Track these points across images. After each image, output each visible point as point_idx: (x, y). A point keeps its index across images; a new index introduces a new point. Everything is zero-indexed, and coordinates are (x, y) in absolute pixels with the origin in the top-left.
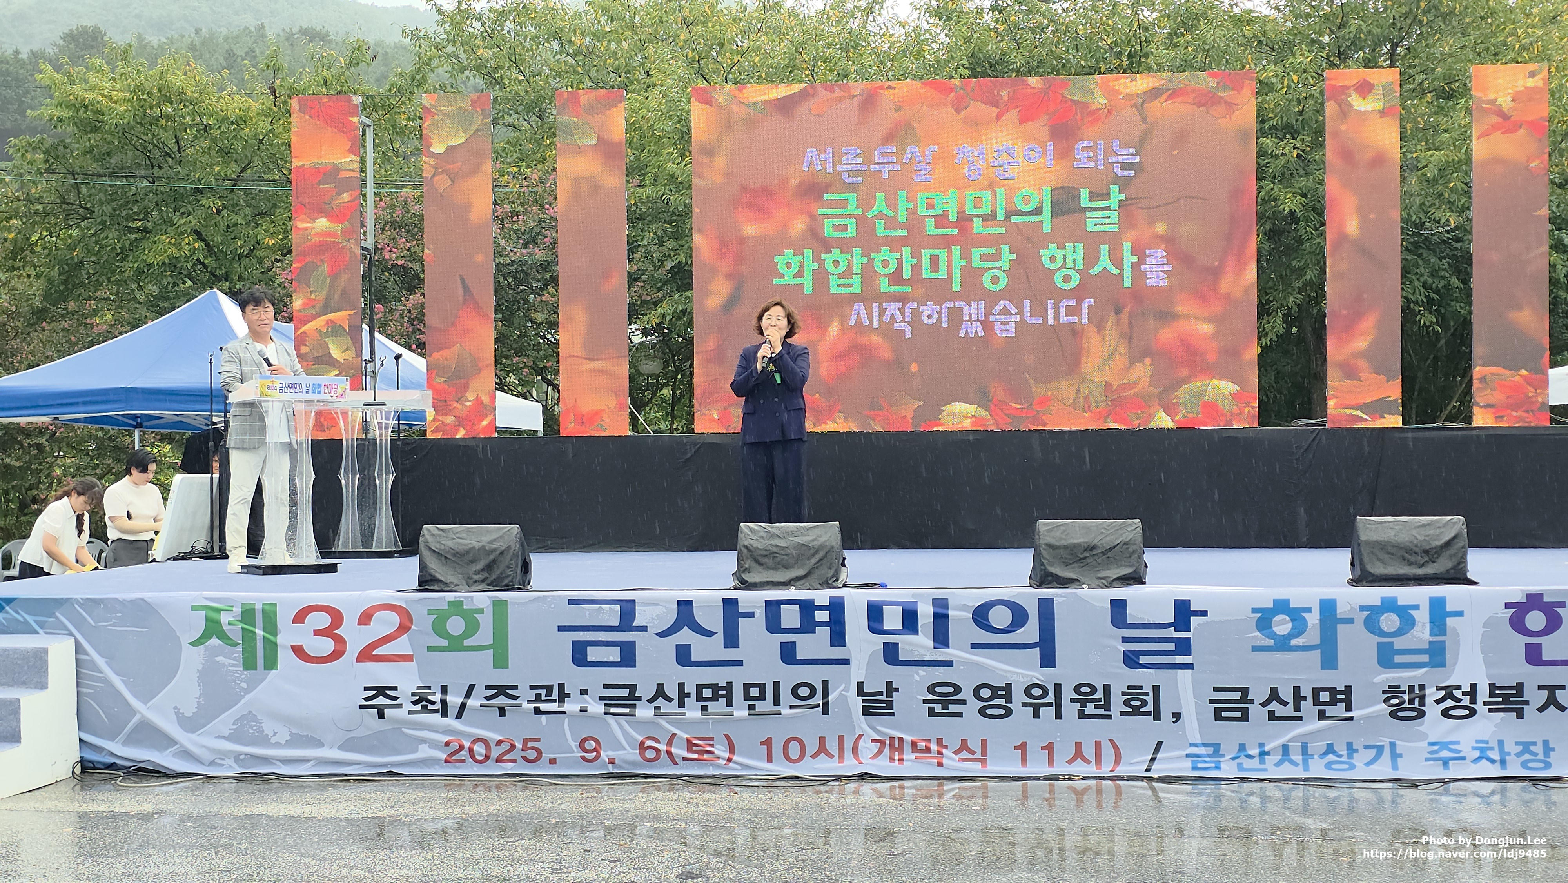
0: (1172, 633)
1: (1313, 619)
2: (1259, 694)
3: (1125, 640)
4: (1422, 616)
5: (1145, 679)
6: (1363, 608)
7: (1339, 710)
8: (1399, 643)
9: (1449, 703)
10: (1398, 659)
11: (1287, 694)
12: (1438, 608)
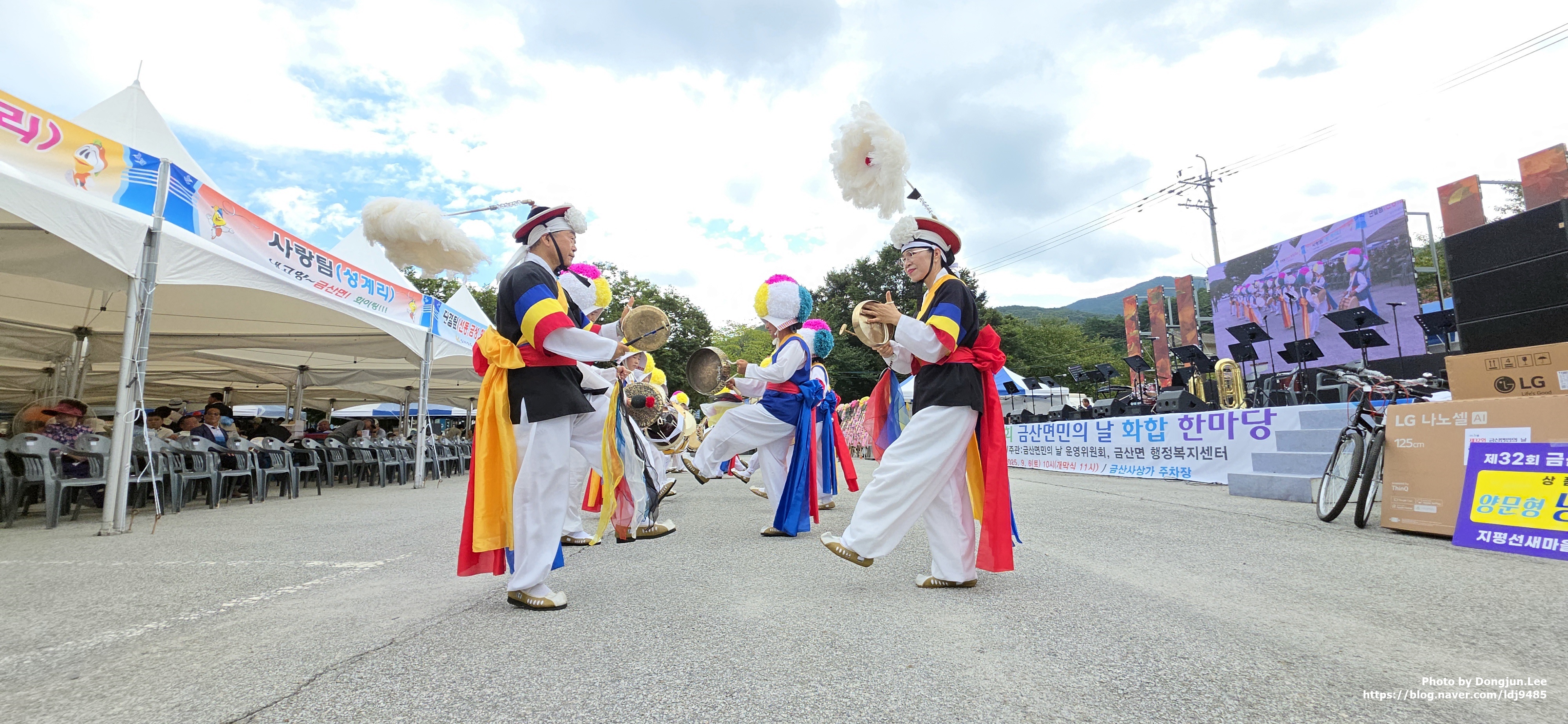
0: (1107, 431)
1: (1135, 425)
2: (1124, 450)
3: (1099, 433)
4: (1158, 424)
5: (1102, 445)
6: (1145, 422)
7: (1141, 455)
8: (1153, 433)
9: (1165, 454)
10: (1153, 438)
11: (1129, 450)
12: (1162, 422)
